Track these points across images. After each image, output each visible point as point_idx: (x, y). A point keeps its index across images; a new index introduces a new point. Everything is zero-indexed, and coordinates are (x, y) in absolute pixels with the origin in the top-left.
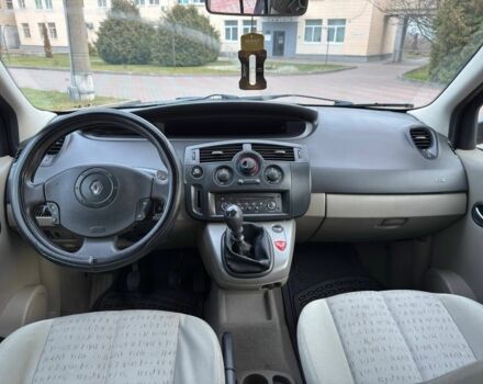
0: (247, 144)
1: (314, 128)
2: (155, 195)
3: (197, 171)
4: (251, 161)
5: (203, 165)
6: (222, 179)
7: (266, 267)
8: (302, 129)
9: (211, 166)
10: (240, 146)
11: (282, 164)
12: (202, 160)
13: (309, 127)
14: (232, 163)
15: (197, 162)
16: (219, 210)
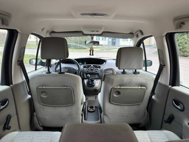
0: (92, 65)
1: (106, 63)
2: (76, 71)
3: (83, 70)
4: (92, 68)
5: (84, 69)
6: (87, 71)
7: (94, 86)
8: (103, 63)
9: (85, 69)
10: (91, 66)
11: (98, 69)
12: (84, 68)
13: (104, 63)
14: (89, 68)
15: (83, 68)
16: (86, 76)
